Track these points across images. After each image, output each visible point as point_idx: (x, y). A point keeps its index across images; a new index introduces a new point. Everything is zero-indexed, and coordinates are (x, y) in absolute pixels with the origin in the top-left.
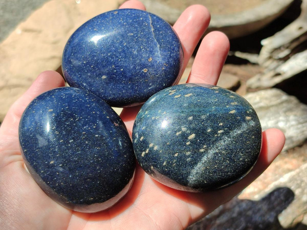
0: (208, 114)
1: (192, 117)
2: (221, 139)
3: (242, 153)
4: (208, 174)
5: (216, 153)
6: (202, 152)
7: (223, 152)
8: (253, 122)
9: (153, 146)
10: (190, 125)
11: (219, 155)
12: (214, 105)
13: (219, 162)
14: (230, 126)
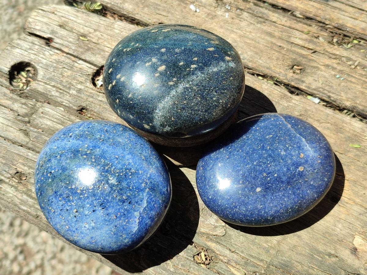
0: (183, 48)
1: (165, 49)
2: (193, 74)
3: (216, 92)
4: (175, 109)
5: (187, 88)
6: (171, 85)
7: (194, 88)
8: (233, 63)
9: (120, 76)
10: (161, 57)
11: (190, 90)
12: (191, 41)
13: (189, 98)
14: (205, 62)
